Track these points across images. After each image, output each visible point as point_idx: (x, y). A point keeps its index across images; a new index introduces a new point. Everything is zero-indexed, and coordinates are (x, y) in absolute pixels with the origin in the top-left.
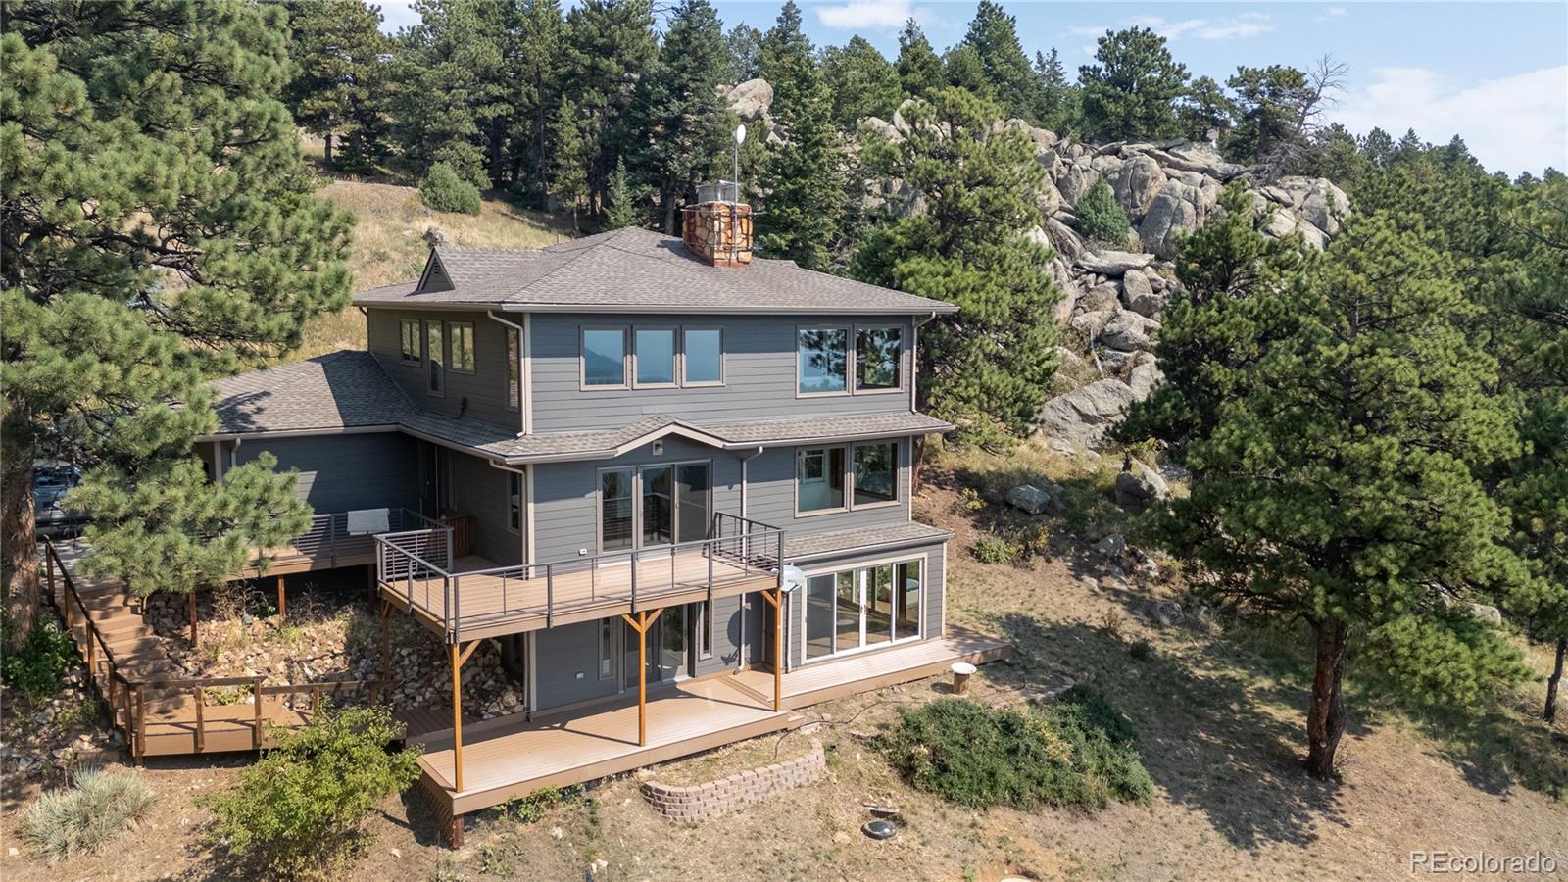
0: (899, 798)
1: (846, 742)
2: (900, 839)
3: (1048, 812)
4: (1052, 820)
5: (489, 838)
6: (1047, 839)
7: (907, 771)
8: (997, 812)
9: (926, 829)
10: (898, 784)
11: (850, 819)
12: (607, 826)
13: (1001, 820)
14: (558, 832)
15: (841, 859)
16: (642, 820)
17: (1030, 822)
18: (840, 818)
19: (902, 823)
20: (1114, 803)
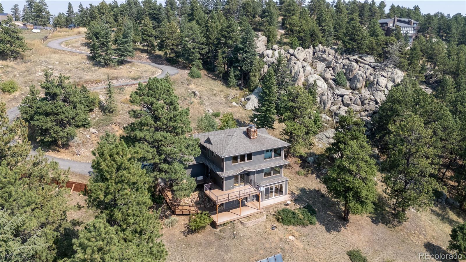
0: (276, 224)
1: (269, 215)
2: (276, 230)
3: (298, 226)
4: (299, 227)
5: (221, 228)
6: (297, 231)
7: (278, 220)
8: (291, 226)
9: (280, 229)
10: (276, 221)
11: (269, 226)
12: (236, 227)
13: (291, 227)
14: (229, 227)
15: (267, 233)
16: (240, 226)
17: (295, 228)
18: (267, 227)
19: (276, 227)
20: (309, 225)
